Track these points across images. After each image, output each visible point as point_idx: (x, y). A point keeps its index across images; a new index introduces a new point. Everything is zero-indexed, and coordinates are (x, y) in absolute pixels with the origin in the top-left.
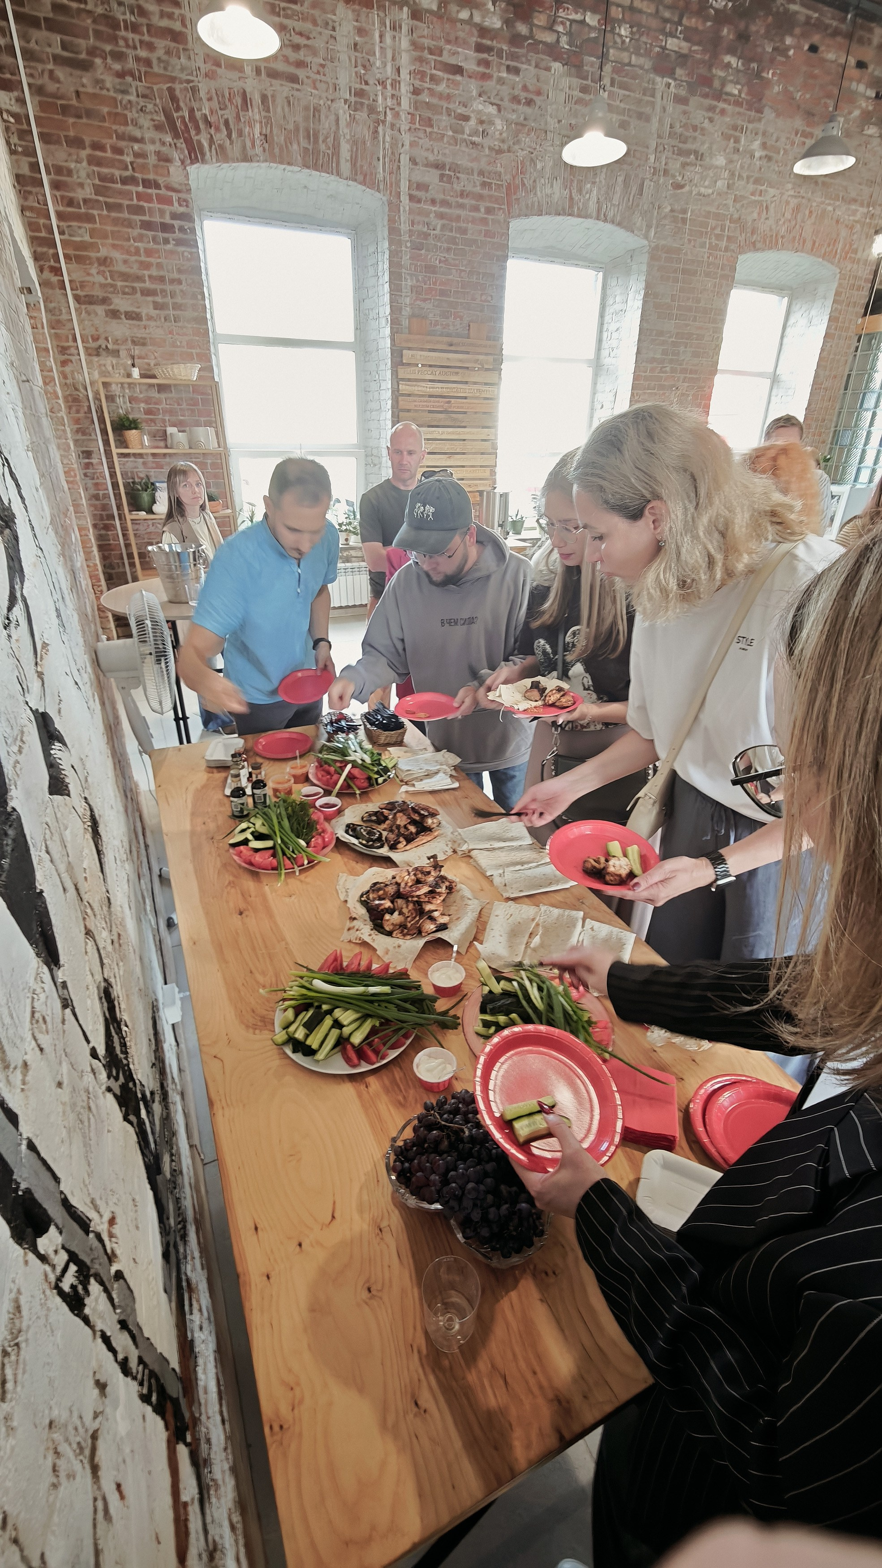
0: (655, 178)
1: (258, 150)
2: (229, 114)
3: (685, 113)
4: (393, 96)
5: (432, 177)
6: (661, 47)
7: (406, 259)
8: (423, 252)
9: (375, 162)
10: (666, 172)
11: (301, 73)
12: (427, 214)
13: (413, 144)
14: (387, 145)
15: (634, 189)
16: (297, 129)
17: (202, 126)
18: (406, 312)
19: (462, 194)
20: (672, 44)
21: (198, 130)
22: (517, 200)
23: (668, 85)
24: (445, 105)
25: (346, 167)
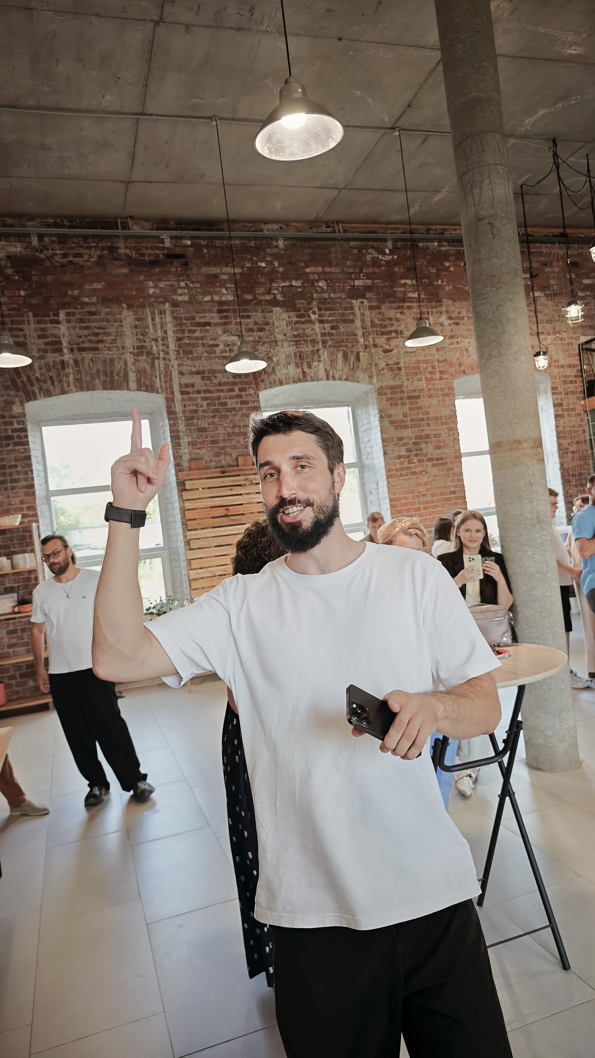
0: (367, 350)
1: (72, 387)
2: (53, 374)
3: (380, 313)
4: (163, 345)
5: (197, 380)
6: (350, 286)
7: (182, 427)
8: (195, 421)
9: (154, 379)
10: (375, 346)
11: (101, 346)
12: (195, 399)
13: (179, 365)
14: (162, 369)
15: (352, 359)
16: (98, 371)
17: (34, 382)
18: (186, 457)
19: (220, 384)
20: (357, 283)
21: (32, 385)
22: (262, 381)
23: (363, 302)
24: (200, 342)
25: (133, 385)
